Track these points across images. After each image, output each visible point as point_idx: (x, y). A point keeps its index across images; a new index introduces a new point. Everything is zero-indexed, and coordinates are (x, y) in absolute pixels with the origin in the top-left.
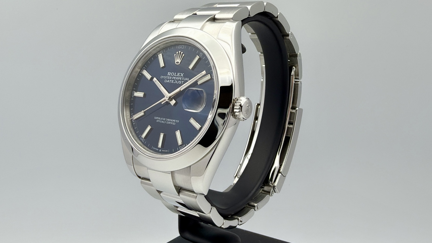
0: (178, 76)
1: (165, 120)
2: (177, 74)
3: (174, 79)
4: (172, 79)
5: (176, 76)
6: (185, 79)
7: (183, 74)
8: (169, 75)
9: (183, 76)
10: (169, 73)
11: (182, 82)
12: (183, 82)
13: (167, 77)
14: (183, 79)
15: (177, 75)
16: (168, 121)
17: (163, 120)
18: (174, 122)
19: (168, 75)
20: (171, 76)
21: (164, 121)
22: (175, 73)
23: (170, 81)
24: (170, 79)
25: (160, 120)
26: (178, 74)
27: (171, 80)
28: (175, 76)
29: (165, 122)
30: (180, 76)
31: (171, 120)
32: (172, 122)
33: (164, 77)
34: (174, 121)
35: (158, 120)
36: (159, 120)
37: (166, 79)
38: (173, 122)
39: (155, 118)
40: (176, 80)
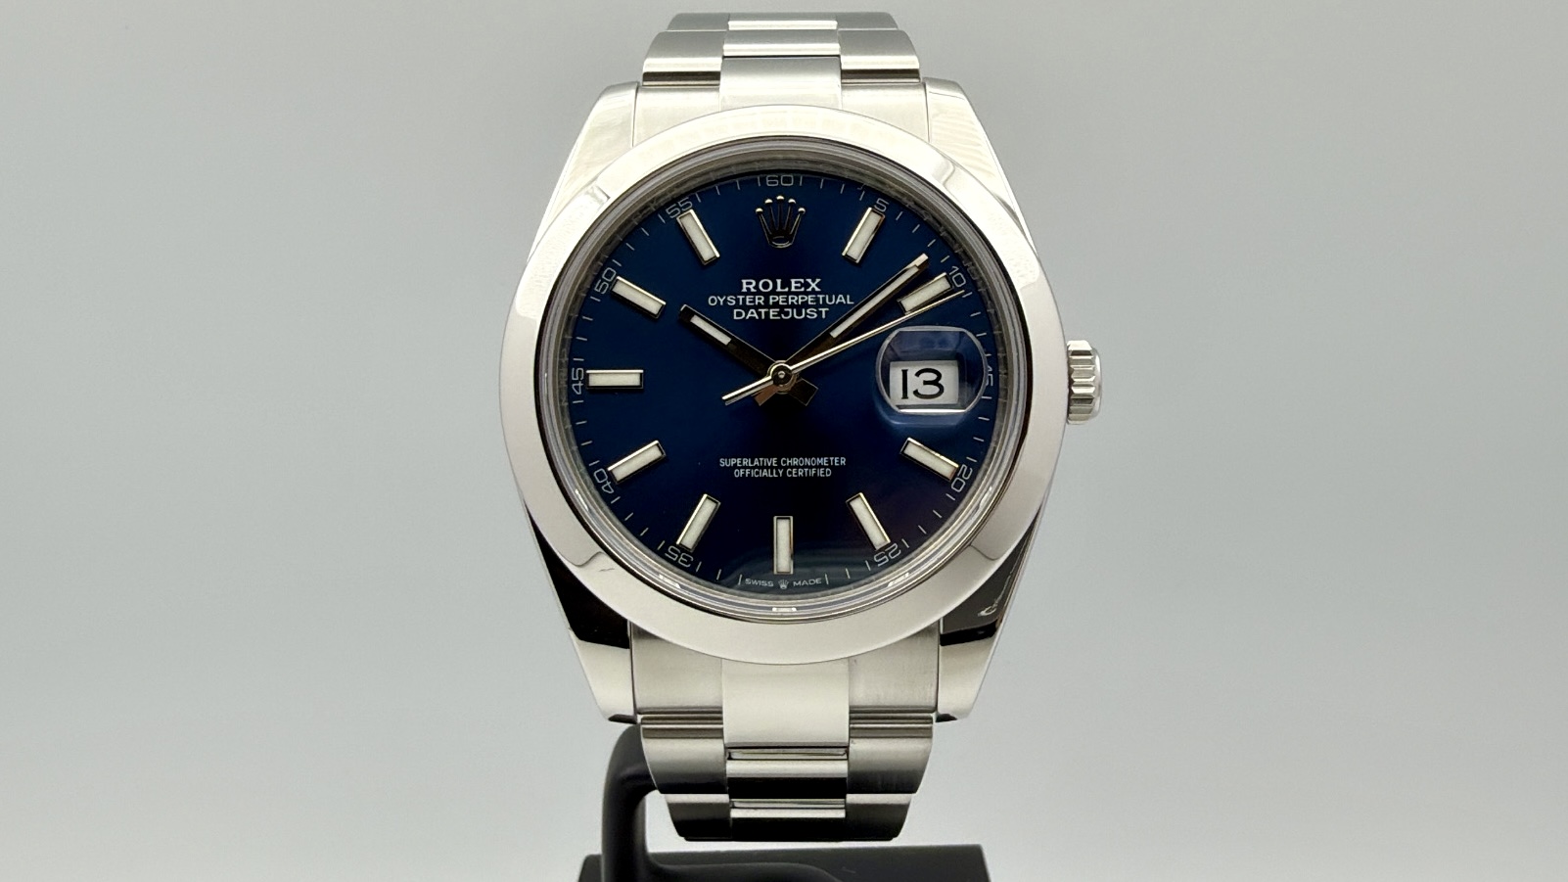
0: (793, 289)
1: (778, 462)
2: (786, 284)
3: (776, 305)
4: (767, 305)
5: (787, 290)
6: (830, 300)
7: (818, 280)
8: (748, 289)
9: (817, 289)
10: (744, 281)
11: (819, 313)
12: (824, 310)
13: (741, 297)
14: (824, 299)
15: (790, 288)
16: (792, 467)
17: (767, 467)
18: (826, 467)
19: (744, 290)
20: (759, 292)
21: (772, 467)
22: (779, 281)
23: (759, 314)
24: (760, 306)
25: (749, 467)
26: (793, 285)
27: (763, 311)
28: (779, 294)
29: (777, 473)
30: (803, 289)
31: (807, 461)
32: (811, 467)
33: (726, 301)
34: (823, 461)
35: (739, 468)
36: (745, 467)
37: (737, 306)
38: (820, 466)
39: (723, 463)
40: (792, 306)
